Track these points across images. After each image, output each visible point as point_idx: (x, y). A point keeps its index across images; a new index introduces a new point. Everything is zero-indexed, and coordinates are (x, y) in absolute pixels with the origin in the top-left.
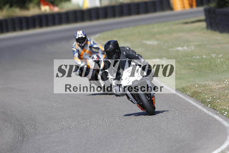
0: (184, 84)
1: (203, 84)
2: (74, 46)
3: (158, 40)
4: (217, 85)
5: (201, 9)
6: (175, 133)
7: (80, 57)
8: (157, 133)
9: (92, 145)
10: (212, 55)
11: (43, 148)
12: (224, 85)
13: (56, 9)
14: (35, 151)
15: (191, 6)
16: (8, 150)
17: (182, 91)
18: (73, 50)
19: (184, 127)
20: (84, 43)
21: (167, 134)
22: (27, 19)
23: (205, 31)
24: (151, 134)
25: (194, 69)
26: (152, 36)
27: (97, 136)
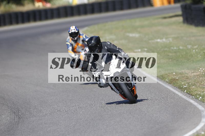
0: (163, 73)
1: (180, 72)
2: (68, 40)
3: (139, 32)
4: (192, 73)
5: (178, 5)
6: (155, 115)
7: (74, 50)
8: (139, 116)
9: (80, 126)
10: (188, 46)
11: (37, 129)
12: (199, 73)
13: (48, 6)
14: (30, 131)
15: (169, 2)
16: (5, 130)
17: (161, 78)
18: (67, 44)
19: (163, 110)
20: (77, 37)
21: (148, 116)
22: (22, 14)
23: (182, 24)
24: (134, 116)
25: (171, 59)
26: (134, 29)
27: (85, 118)
